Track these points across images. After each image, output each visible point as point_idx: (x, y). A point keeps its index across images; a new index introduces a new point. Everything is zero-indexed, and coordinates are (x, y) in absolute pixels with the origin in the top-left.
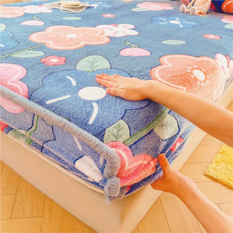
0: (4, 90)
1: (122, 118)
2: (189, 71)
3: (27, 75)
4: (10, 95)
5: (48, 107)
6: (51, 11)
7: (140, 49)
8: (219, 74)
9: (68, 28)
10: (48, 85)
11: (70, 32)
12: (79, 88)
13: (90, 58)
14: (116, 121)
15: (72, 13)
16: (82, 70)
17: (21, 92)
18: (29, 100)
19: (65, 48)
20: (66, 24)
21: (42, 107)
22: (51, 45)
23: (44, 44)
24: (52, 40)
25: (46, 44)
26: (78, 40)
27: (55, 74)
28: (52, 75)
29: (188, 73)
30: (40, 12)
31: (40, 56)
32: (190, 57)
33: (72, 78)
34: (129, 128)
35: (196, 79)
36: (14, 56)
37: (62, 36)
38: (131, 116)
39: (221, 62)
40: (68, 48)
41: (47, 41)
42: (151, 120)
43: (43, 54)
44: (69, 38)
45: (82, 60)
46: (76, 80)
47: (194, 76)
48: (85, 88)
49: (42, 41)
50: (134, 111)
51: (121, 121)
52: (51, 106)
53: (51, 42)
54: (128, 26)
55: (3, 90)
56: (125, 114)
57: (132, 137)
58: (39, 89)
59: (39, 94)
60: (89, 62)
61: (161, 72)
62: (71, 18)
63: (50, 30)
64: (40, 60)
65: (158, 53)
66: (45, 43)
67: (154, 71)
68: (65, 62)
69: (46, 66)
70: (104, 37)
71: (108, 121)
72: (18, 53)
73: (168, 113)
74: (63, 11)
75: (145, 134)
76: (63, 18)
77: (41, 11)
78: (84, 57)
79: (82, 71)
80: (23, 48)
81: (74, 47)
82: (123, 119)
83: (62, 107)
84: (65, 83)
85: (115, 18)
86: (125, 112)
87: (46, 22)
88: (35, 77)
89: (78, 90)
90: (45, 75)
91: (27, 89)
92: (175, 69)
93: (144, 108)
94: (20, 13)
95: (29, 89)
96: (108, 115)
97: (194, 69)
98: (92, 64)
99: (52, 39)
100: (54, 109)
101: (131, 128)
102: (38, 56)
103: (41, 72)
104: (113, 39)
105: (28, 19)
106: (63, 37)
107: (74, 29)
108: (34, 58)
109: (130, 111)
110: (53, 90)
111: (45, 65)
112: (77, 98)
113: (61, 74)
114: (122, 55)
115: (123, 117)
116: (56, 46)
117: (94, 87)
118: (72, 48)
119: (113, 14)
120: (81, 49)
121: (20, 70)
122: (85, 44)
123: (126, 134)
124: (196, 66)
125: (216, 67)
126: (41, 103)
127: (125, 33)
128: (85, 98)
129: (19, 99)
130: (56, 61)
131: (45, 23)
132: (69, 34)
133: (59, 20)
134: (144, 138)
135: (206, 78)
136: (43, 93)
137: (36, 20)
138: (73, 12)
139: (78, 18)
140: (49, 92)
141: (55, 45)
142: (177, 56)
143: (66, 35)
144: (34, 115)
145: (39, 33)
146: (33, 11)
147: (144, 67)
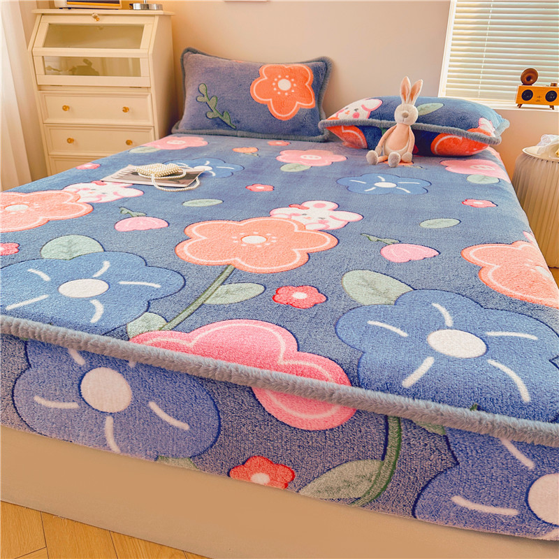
3: (298, 336)
5: (416, 394)
6: (138, 192)
10: (364, 346)
13: (354, 278)
25: (236, 266)
30: (118, 197)
33: (380, 322)
36: (212, 302)
49: (218, 262)
52: (421, 390)
58: (362, 360)
59: (374, 370)
63: (197, 234)
66: (231, 264)
68: (325, 295)
72: (211, 295)
76: (184, 204)
77: (116, 194)
83: (445, 384)
87: (168, 219)
89: (426, 342)
98: (375, 289)
99: (232, 254)
110: (387, 354)
111: (297, 309)
113: (351, 319)
133: (182, 209)
136: (378, 365)
137: (138, 216)
141: (257, 265)
146: (101, 195)
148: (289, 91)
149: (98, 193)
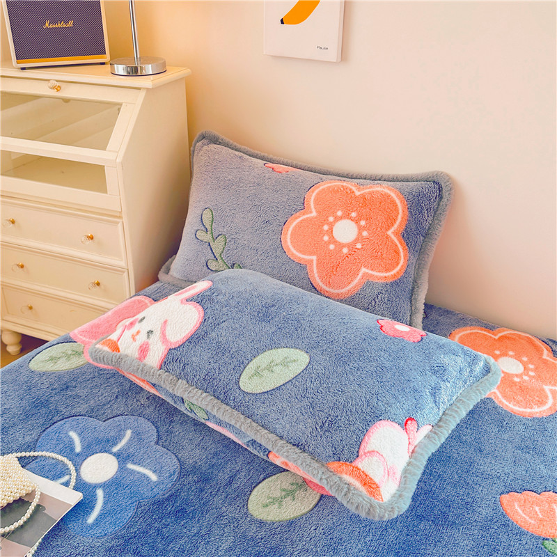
148: (351, 246)
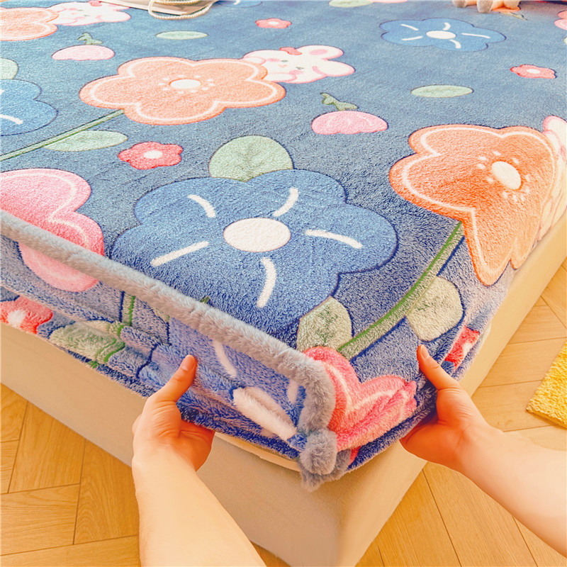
0: (44, 238)
1: (333, 294)
2: (481, 167)
3: (93, 197)
4: (60, 248)
5: (158, 274)
6: (125, 17)
7: (359, 115)
8: (554, 167)
9: (175, 63)
10: (149, 219)
11: (181, 73)
12: (224, 224)
13: (240, 144)
14: (321, 302)
15: (178, 20)
16: (224, 176)
17: (86, 239)
18: (108, 258)
19: (175, 119)
20: (169, 52)
21: (142, 275)
22: (140, 113)
23: (122, 111)
24: (140, 100)
25: (126, 112)
26: (205, 96)
27: (159, 190)
28: (154, 192)
29: (480, 171)
30: (97, 21)
31: (116, 143)
32: (482, 130)
33: (203, 197)
34: (350, 316)
35: (499, 187)
36: (52, 147)
37: (163, 86)
38: (352, 287)
39: (557, 137)
40: (182, 119)
41: (127, 104)
42: (400, 296)
43: (122, 138)
44: (181, 90)
45: (220, 150)
46: (213, 204)
47: (494, 179)
48: (239, 222)
49: (114, 104)
50: (358, 275)
51: (332, 300)
52: (165, 272)
53: (138, 104)
54: (325, 51)
55: (40, 238)
56: (338, 283)
57: (357, 337)
58: (129, 231)
59: (132, 242)
60: (239, 154)
61: (415, 172)
62: (179, 35)
63: (130, 70)
64: (118, 156)
65: (404, 123)
66: (123, 109)
67: (397, 172)
68: (181, 159)
69: (135, 170)
70: (268, 85)
71: (302, 302)
72: (61, 139)
73: (437, 275)
74: (155, 15)
75: (387, 330)
76: (158, 36)
77: (99, 17)
78: (226, 141)
79: (225, 178)
80: (70, 125)
81: (196, 117)
82: (335, 296)
83: (191, 271)
84: (188, 212)
85: (291, 30)
86: (339, 279)
87: (118, 49)
88: (114, 200)
89: (223, 227)
90: (137, 195)
91: (100, 232)
92: (448, 164)
93: (382, 266)
94: (46, 26)
95: (103, 232)
96: (300, 287)
97: (493, 162)
98: (248, 161)
99: (138, 98)
100: (171, 277)
101: (356, 317)
102: (112, 144)
103: (126, 188)
104: (292, 90)
105: (70, 41)
106: (166, 89)
107: (190, 67)
108: (102, 151)
109: (348, 276)
110: (163, 230)
111: (131, 168)
112: (225, 247)
113: (175, 189)
114: (318, 132)
115: (335, 291)
116: (152, 115)
117: (258, 219)
118: (191, 118)
119: (282, 17)
120: (214, 122)
121: (73, 185)
122: (223, 107)
123: (343, 330)
124: (497, 154)
125: (547, 150)
126: (138, 264)
127: (319, 72)
128: (242, 248)
129: (84, 257)
130: (157, 157)
131: (115, 53)
132: (180, 79)
133: (150, 41)
134: (386, 339)
135: (522, 182)
136: (140, 239)
137: (92, 44)
138: (183, 17)
139: (196, 33)
140: (156, 237)
141: (150, 113)
142: (451, 128)
143: (172, 84)
144: (123, 294)
145: (105, 80)
146: (80, 18)
147: (374, 161)
149: (81, 14)
